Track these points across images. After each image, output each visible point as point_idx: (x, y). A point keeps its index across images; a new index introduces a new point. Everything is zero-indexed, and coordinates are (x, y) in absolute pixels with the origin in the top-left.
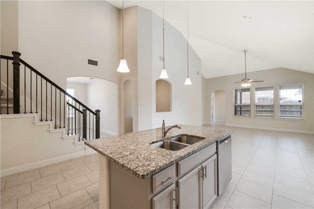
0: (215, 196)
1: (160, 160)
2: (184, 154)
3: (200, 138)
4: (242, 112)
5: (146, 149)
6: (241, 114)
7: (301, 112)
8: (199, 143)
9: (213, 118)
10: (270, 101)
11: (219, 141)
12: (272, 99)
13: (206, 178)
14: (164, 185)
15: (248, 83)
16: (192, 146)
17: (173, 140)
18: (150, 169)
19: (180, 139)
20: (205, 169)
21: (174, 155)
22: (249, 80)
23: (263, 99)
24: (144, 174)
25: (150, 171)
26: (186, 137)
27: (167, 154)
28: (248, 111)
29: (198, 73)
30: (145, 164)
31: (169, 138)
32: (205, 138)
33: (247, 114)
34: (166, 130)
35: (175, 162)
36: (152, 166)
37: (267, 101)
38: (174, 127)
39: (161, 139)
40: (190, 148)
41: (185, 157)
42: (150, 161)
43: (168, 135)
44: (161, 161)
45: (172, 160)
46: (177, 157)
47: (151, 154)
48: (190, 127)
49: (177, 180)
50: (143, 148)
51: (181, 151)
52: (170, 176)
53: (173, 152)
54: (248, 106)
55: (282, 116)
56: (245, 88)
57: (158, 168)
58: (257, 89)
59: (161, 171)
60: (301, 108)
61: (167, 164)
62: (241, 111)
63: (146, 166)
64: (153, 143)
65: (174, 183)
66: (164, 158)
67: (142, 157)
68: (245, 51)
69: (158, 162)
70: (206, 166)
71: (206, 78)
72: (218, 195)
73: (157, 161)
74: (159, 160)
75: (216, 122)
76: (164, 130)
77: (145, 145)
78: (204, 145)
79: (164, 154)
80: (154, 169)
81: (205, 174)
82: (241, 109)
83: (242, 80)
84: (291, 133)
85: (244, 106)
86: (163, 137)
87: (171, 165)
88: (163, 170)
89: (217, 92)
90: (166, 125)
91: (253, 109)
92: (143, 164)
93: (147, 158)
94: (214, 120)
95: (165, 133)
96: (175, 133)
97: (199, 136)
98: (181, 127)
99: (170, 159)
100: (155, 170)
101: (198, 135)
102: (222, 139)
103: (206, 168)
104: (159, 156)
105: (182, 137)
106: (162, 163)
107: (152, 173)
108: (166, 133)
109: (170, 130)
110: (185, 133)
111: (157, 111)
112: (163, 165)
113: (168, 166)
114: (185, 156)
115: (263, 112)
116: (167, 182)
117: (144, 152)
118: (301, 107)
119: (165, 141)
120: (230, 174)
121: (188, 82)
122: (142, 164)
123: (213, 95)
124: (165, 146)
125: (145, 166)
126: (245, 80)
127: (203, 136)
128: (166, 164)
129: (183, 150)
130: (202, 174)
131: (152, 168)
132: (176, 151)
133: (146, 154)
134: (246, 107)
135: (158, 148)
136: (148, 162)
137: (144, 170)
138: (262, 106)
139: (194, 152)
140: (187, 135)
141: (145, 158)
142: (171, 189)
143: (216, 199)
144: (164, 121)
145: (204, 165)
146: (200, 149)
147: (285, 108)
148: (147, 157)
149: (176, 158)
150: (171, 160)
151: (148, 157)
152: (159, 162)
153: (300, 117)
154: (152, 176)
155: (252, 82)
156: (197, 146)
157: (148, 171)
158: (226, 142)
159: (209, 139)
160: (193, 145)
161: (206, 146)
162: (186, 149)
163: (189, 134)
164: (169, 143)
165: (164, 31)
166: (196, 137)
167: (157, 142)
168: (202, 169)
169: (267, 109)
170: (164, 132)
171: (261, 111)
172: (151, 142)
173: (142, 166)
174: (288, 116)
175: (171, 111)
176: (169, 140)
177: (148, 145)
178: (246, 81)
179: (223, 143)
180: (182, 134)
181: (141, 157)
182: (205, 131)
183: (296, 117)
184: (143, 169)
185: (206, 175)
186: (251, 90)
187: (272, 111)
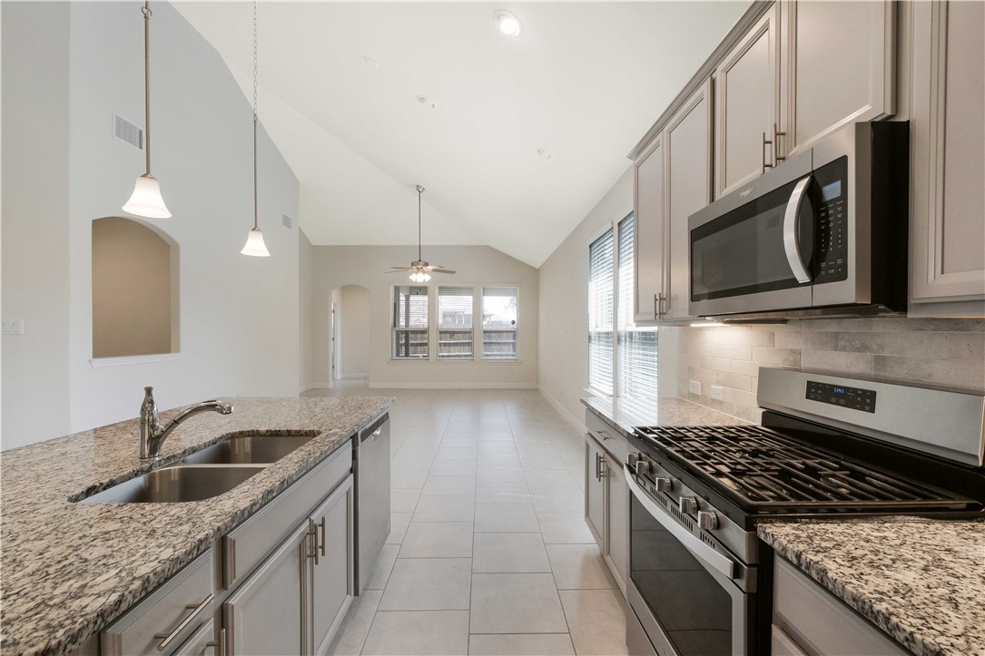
0: (350, 598)
1: (142, 551)
2: (249, 499)
3: (302, 435)
4: (411, 349)
5: (47, 531)
6: (407, 355)
7: (514, 344)
8: (301, 450)
9: (333, 367)
10: (467, 321)
11: (359, 433)
12: (469, 315)
13: (323, 554)
14: (163, 645)
15: (424, 272)
16: (279, 466)
17: (193, 463)
18: (88, 610)
19: (224, 451)
20: (320, 529)
21: (207, 515)
22: (427, 264)
23: (453, 315)
24: (54, 642)
25: (88, 617)
26: (248, 440)
27: (179, 521)
28: (421, 345)
29: (287, 222)
30: (51, 599)
31: (174, 456)
32: (319, 433)
33: (421, 352)
34: (161, 425)
35: (213, 540)
36: (96, 590)
37: (460, 321)
38: (196, 410)
39: (136, 468)
40: (268, 475)
41: (255, 508)
42: (85, 571)
43: (168, 446)
44: (143, 556)
45: (202, 536)
46: (223, 517)
47: (86, 540)
48: (262, 403)
49: (219, 605)
50: (30, 527)
51: (235, 492)
52: (190, 601)
53: (200, 506)
54: (423, 332)
55: (487, 355)
56: (417, 285)
57: (132, 587)
58: (444, 290)
59: (148, 594)
60: (514, 337)
61: (178, 558)
62: (407, 345)
63: (62, 605)
64: (91, 491)
65: (208, 620)
66: (162, 540)
67: (29, 570)
68: (419, 189)
69: (134, 561)
70: (323, 519)
71: (313, 244)
72: (356, 594)
73: (124, 562)
74: (138, 555)
75: (343, 379)
76: (153, 427)
77: (42, 511)
78: (318, 454)
79: (160, 522)
80: (114, 597)
81: (320, 544)
82: (407, 339)
83: (413, 264)
84: (500, 390)
85: (415, 332)
86: (142, 458)
87: (198, 556)
88: (160, 585)
89: (346, 289)
90: (159, 407)
91: (434, 340)
92: (39, 600)
93: (61, 565)
94: (339, 376)
95: (155, 442)
96: (200, 433)
97: (298, 429)
98: (229, 409)
99: (190, 533)
100: (120, 602)
101: (295, 427)
102: (368, 426)
103: (323, 525)
104: (131, 541)
105: (233, 444)
106: (155, 563)
107: (103, 621)
108: (159, 437)
109: (182, 425)
110: (247, 428)
111: (99, 352)
112: (159, 569)
113: (182, 565)
114: (254, 504)
115: (452, 348)
116: (181, 627)
117: (40, 545)
118: (514, 333)
119: (156, 471)
120: (387, 521)
121: (255, 246)
122: (32, 604)
123: (335, 297)
124: (158, 490)
125: (52, 607)
126: (419, 264)
127: (311, 428)
128: (173, 560)
129: (245, 486)
130: (310, 550)
131: (102, 600)
132: (215, 498)
133: (53, 551)
134: (419, 336)
135: (125, 508)
136: (72, 582)
137: (48, 626)
138: (450, 332)
139: (286, 484)
140: (254, 434)
141: (51, 570)
142: (197, 646)
143: (352, 608)
144: (149, 391)
145: (316, 517)
146: (305, 470)
147: (490, 338)
148: (59, 562)
149: (219, 525)
150: (198, 537)
151: (66, 562)
152: (135, 564)
153: (513, 355)
154: (99, 633)
155: (434, 270)
156: (297, 463)
157: (74, 623)
158: (377, 432)
159: (331, 432)
160: (281, 461)
161: (325, 456)
162: (257, 481)
163: (263, 429)
164: (175, 477)
165: (150, 22)
166: (289, 433)
167: (112, 484)
168: (313, 531)
169: (460, 339)
170: (150, 437)
171: (449, 345)
172: (78, 491)
173: (31, 613)
174: (503, 355)
175: (178, 350)
176: (174, 464)
177: (57, 506)
178: (420, 267)
179: (371, 438)
180: (231, 431)
181: (18, 575)
182: (318, 410)
183: (506, 355)
184: (43, 623)
185: (323, 547)
186: (430, 291)
187: (469, 344)
